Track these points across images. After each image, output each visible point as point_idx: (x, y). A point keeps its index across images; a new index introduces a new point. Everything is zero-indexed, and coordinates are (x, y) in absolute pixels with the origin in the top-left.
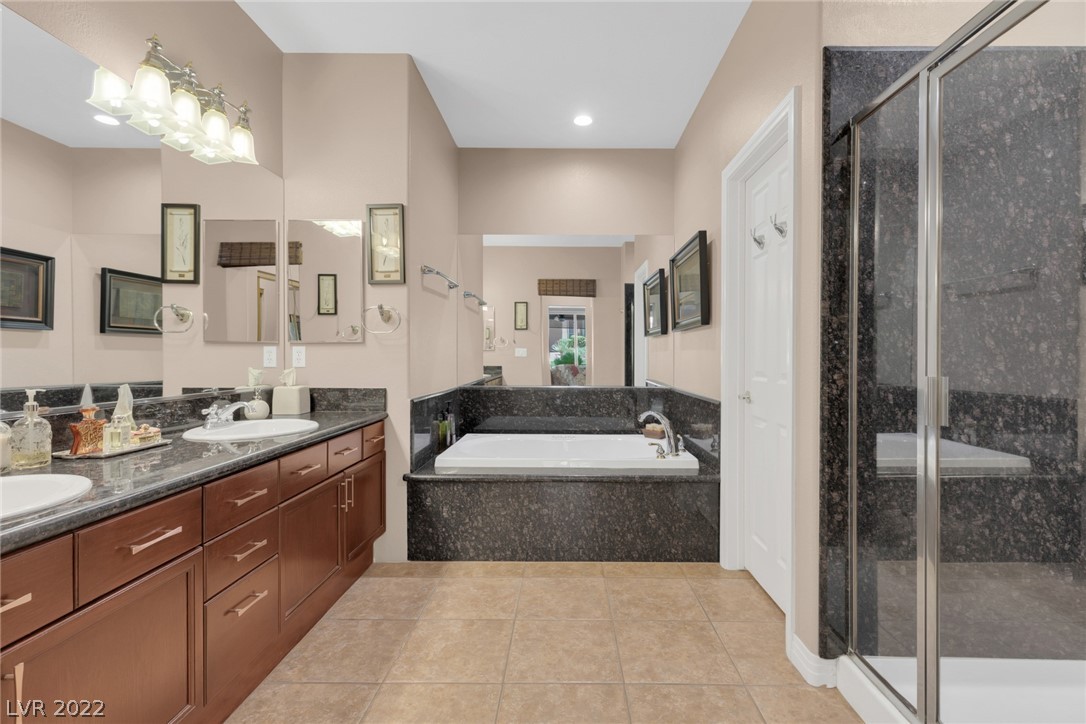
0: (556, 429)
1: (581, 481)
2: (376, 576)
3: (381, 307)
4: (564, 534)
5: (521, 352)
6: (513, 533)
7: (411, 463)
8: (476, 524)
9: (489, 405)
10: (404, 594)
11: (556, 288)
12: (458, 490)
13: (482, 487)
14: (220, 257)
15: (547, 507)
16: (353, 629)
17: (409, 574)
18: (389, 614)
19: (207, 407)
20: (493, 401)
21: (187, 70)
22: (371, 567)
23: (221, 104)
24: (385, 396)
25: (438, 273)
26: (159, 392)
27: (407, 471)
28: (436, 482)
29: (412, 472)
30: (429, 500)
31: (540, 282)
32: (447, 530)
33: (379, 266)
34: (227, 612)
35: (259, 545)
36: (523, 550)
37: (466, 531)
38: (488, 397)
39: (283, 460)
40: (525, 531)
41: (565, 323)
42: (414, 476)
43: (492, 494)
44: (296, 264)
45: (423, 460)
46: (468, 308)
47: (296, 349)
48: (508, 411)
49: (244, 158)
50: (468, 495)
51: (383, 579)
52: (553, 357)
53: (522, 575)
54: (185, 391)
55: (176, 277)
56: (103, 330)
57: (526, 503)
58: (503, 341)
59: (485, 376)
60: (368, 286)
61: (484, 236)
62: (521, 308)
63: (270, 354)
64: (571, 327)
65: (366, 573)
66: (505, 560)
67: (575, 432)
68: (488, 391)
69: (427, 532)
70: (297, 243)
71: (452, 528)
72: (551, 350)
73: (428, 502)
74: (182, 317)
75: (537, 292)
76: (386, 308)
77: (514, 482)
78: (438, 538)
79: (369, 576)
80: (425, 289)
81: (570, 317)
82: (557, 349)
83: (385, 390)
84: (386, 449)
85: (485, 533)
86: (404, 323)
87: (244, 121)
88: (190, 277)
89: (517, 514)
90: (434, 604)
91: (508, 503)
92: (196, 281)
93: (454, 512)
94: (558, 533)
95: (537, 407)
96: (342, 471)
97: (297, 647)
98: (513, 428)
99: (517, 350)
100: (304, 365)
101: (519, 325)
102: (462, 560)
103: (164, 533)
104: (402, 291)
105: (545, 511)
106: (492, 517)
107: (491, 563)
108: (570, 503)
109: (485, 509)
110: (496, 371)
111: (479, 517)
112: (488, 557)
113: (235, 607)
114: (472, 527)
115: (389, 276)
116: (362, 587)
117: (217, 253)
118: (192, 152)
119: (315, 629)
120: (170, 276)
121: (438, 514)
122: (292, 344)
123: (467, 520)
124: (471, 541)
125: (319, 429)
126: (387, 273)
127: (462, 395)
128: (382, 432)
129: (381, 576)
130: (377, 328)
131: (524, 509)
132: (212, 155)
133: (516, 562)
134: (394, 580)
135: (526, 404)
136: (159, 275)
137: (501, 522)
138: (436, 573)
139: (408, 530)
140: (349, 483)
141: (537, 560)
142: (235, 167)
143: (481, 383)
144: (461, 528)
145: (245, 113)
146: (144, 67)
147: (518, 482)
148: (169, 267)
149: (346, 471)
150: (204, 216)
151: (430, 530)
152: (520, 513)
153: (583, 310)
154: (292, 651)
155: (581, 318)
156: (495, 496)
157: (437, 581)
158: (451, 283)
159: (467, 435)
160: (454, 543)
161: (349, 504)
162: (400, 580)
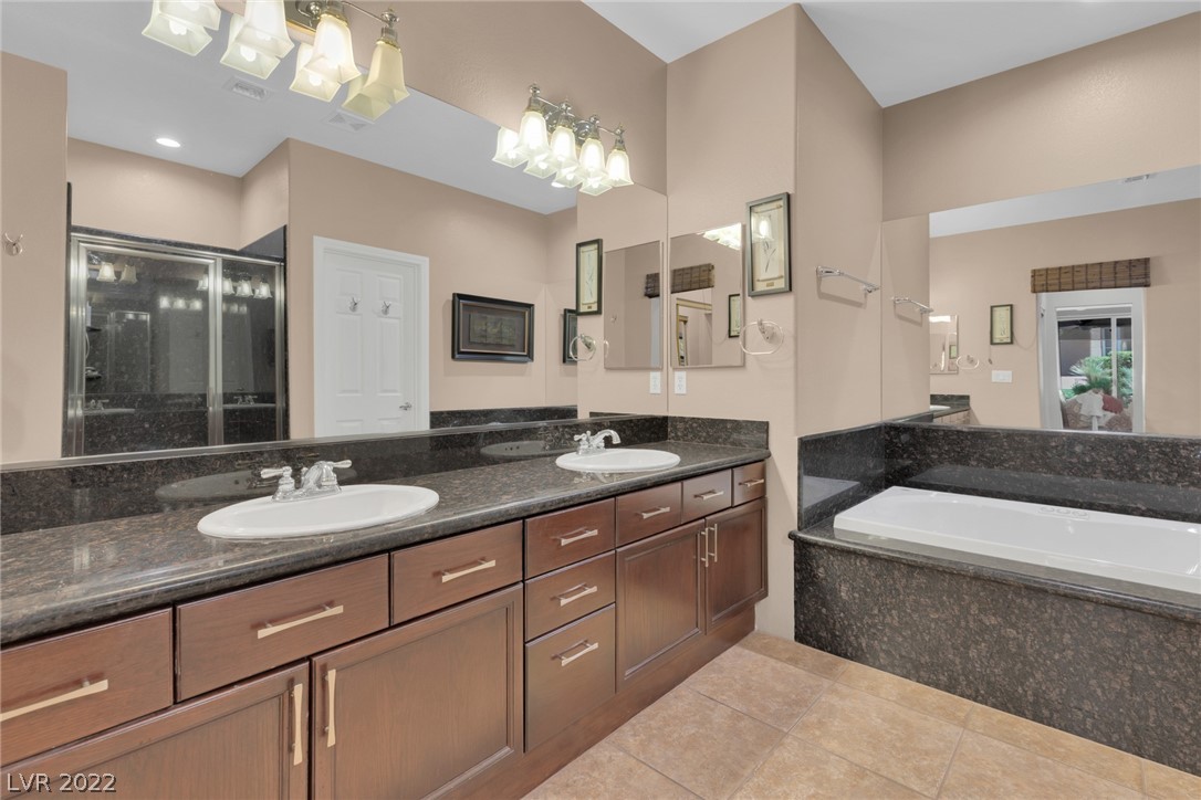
0: (1052, 495)
1: (1089, 600)
2: (753, 649)
3: (761, 324)
4: (1052, 681)
5: (1001, 376)
6: (951, 651)
7: (799, 518)
8: (888, 619)
9: (929, 449)
10: (780, 687)
11: (1066, 278)
12: (862, 566)
13: (899, 569)
14: (647, 288)
15: (1013, 626)
16: (708, 712)
17: (794, 661)
18: (754, 709)
19: (580, 433)
20: (937, 446)
21: (564, 106)
22: (750, 636)
23: (596, 131)
24: (767, 431)
25: (841, 274)
26: (576, 416)
27: (794, 527)
28: (832, 549)
29: (800, 529)
30: (821, 570)
31: (1035, 274)
32: (846, 616)
33: (761, 274)
34: (554, 658)
35: (589, 591)
36: (969, 683)
37: (875, 625)
38: (926, 438)
39: (619, 498)
40: (972, 653)
41: (1095, 331)
42: (801, 535)
43: (914, 583)
44: (709, 287)
45: (819, 515)
46: (901, 318)
47: (677, 374)
48: (962, 459)
49: (621, 181)
50: (878, 576)
51: (760, 656)
52: (1070, 383)
53: (964, 724)
54: (592, 414)
55: (586, 310)
56: (564, 361)
57: (974, 609)
58: (972, 361)
59: (933, 407)
60: (749, 299)
61: (931, 215)
62: (1002, 316)
63: (655, 379)
64: (1108, 336)
65: (742, 641)
66: (937, 686)
67: (1091, 506)
68: (936, 430)
69: (819, 612)
70: (709, 265)
71: (853, 617)
72: (1065, 372)
73: (821, 572)
74: (589, 346)
75: (1030, 288)
76: (767, 323)
77: (952, 574)
78: (834, 624)
79: (744, 646)
80: (822, 296)
81: (1105, 323)
82: (1079, 371)
83: (767, 423)
84: (768, 495)
85: (903, 637)
86: (790, 342)
87: (620, 144)
88: (595, 308)
89: (958, 623)
90: (814, 718)
91: (942, 603)
92: (599, 312)
93: (856, 595)
94: (1039, 676)
95: (1011, 459)
96: (704, 517)
97: (648, 710)
98: (969, 486)
99: (994, 372)
100: (684, 392)
101: (998, 337)
102: (868, 665)
103: (481, 564)
104: (787, 301)
105: (1012, 632)
106: (915, 616)
107: (912, 685)
108: (1063, 631)
109: (904, 602)
110: (960, 402)
111: (893, 612)
112: (908, 672)
113: (562, 654)
114: (884, 625)
115: (772, 285)
116: (736, 659)
117: (644, 286)
118: (580, 186)
119: (670, 694)
120: (583, 309)
121: (835, 592)
122: (675, 369)
123: (876, 612)
124: (881, 641)
125: (680, 465)
126: (770, 281)
127: (888, 433)
128: (763, 475)
129: (758, 651)
130: (758, 350)
131: (970, 618)
132: (595, 186)
133: (956, 697)
134: (772, 662)
135: (992, 452)
136: (574, 308)
137: (929, 628)
138: (827, 672)
139: (795, 602)
140: (711, 533)
141: (994, 706)
142: (616, 192)
143: (921, 418)
144: (866, 619)
145: (620, 135)
146: (527, 113)
147: (959, 574)
148: (582, 301)
149: (708, 518)
150: (605, 249)
151: (824, 610)
152: (963, 623)
153: (1129, 310)
154: (642, 713)
155: (1124, 323)
156: (919, 587)
157: (826, 683)
158: (870, 285)
159: (894, 488)
160: (857, 637)
161: (711, 558)
162: (779, 665)
